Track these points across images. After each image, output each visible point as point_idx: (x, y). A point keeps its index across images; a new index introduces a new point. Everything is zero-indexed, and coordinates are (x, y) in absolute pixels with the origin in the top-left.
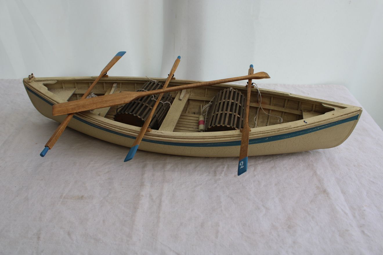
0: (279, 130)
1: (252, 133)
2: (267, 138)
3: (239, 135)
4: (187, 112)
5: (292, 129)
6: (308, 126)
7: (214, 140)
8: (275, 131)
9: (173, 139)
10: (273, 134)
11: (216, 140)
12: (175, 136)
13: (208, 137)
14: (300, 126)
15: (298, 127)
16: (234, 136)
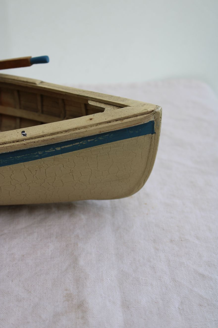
6: (27, 141)
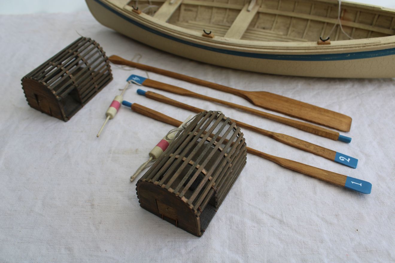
0: (365, 45)
1: (331, 46)
2: (349, 55)
3: (316, 47)
4: (256, 26)
5: (381, 46)
7: (285, 51)
8: (360, 47)
9: (238, 48)
10: (357, 50)
12: (240, 44)
13: (279, 48)
14: (392, 43)
15: (389, 43)
16: (309, 48)
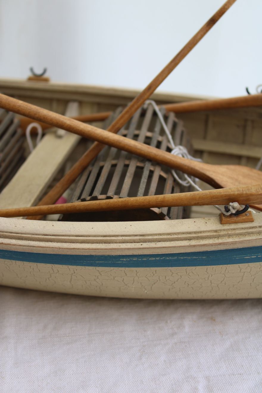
3: (215, 231)
7: (138, 245)
9: (13, 241)
11: (145, 245)
12: (20, 231)
13: (120, 238)
16: (200, 235)
